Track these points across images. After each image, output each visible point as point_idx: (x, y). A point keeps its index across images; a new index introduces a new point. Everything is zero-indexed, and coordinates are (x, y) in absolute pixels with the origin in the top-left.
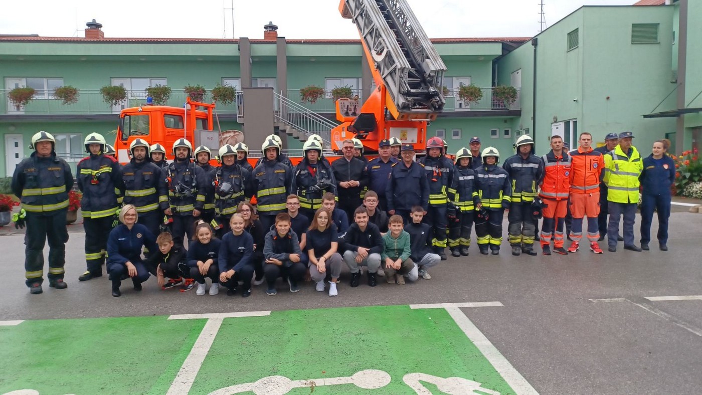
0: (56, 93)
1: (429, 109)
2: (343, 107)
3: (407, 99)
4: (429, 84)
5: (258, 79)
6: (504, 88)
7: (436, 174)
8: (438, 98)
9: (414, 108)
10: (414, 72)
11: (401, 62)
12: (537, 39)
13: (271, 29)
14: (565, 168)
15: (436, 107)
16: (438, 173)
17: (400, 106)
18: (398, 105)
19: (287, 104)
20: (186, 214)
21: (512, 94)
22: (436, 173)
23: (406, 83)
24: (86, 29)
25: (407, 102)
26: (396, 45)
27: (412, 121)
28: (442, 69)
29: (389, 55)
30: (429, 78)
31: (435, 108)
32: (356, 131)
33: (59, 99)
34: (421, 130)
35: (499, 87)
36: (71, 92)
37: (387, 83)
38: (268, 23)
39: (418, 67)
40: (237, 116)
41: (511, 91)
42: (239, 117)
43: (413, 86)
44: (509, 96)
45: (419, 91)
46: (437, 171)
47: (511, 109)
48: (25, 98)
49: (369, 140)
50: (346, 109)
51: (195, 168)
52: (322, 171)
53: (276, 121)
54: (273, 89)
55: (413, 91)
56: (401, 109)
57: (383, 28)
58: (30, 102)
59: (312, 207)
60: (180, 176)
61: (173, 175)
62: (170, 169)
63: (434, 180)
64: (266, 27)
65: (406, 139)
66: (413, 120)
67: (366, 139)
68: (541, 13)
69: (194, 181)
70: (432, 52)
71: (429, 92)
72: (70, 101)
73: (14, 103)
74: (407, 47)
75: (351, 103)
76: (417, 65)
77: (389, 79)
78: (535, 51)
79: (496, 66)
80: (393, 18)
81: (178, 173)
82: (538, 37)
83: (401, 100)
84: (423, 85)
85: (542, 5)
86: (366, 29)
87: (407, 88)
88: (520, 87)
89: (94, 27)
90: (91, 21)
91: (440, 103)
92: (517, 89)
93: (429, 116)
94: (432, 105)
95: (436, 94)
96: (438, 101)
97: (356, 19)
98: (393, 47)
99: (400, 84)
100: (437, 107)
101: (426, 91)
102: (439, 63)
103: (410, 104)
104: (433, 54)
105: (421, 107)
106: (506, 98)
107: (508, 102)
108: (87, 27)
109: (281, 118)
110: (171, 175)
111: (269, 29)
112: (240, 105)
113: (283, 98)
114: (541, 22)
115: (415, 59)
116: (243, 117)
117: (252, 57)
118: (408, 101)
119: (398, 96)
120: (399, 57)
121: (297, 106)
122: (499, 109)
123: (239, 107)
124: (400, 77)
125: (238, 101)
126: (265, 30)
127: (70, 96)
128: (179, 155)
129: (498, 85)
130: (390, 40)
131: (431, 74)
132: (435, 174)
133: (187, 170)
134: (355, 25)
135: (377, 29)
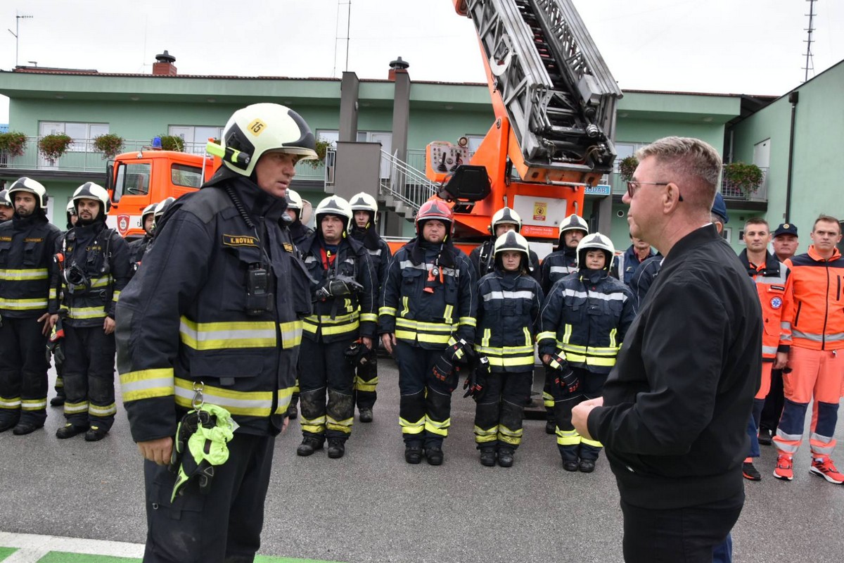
0: (95, 143)
1: (586, 164)
2: (437, 156)
3: (543, 142)
4: (587, 120)
5: (368, 133)
6: (741, 166)
7: (433, 279)
8: (603, 145)
9: (558, 161)
10: (563, 98)
11: (536, 73)
12: (798, 92)
13: (399, 68)
14: (770, 290)
15: (598, 161)
16: (438, 277)
17: (529, 153)
18: (526, 153)
19: (404, 171)
20: (84, 325)
21: (754, 176)
22: (433, 275)
23: (544, 112)
24: (154, 64)
25: (542, 148)
26: (530, 48)
27: (551, 184)
28: (612, 92)
29: (516, 63)
30: (588, 109)
31: (597, 163)
32: (451, 197)
33: (99, 153)
34: (574, 205)
35: (734, 164)
36: (114, 143)
37: (511, 114)
38: (395, 59)
39: (571, 90)
40: (325, 182)
41: (752, 171)
42: (329, 185)
43: (556, 119)
44: (748, 179)
45: (569, 129)
46: (436, 272)
47: (752, 200)
48: (57, 148)
49: (475, 216)
50: (441, 160)
51: (111, 240)
52: (348, 261)
53: (381, 193)
54: (381, 145)
55: (555, 128)
56: (531, 160)
57: (512, 19)
58: (63, 154)
59: (319, 331)
60: (81, 252)
61: (70, 249)
62: (67, 238)
63: (429, 290)
64: (392, 65)
65: (544, 219)
66: (554, 182)
67: (473, 212)
68: (808, 55)
69: (106, 264)
70: (598, 63)
71: (587, 134)
72: (112, 154)
73: (45, 154)
74: (556, 56)
75: (452, 151)
76: (570, 87)
77: (515, 107)
78: (794, 111)
79: (732, 133)
80: (537, 12)
81: (77, 247)
82: (799, 90)
83: (532, 143)
84: (577, 121)
85: (809, 42)
86: (485, 24)
87: (543, 122)
88: (768, 166)
89: (165, 60)
90: (161, 53)
91: (606, 154)
92: (763, 170)
93: (587, 178)
94: (592, 156)
95: (600, 138)
96: (603, 151)
97: (473, 11)
98: (525, 50)
99: (533, 116)
100: (601, 161)
101: (581, 130)
102: (608, 83)
103: (549, 151)
104: (600, 67)
105: (570, 160)
106: (744, 181)
107: (747, 187)
108: (156, 61)
109: (391, 190)
110: (67, 248)
111: (396, 67)
112: (330, 167)
113: (398, 162)
114: (807, 69)
115: (568, 77)
116: (334, 184)
117: (359, 101)
118: (546, 146)
119: (526, 136)
120: (533, 66)
121: (416, 172)
122: (733, 197)
123: (328, 169)
124: (533, 103)
125: (328, 161)
126: (390, 68)
127: (113, 148)
128: (82, 214)
129: (733, 162)
130: (520, 38)
131: (592, 101)
132: (430, 279)
133: (96, 242)
134: (471, 21)
135: (501, 23)
